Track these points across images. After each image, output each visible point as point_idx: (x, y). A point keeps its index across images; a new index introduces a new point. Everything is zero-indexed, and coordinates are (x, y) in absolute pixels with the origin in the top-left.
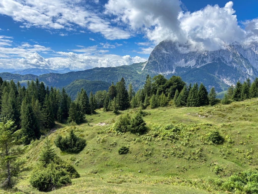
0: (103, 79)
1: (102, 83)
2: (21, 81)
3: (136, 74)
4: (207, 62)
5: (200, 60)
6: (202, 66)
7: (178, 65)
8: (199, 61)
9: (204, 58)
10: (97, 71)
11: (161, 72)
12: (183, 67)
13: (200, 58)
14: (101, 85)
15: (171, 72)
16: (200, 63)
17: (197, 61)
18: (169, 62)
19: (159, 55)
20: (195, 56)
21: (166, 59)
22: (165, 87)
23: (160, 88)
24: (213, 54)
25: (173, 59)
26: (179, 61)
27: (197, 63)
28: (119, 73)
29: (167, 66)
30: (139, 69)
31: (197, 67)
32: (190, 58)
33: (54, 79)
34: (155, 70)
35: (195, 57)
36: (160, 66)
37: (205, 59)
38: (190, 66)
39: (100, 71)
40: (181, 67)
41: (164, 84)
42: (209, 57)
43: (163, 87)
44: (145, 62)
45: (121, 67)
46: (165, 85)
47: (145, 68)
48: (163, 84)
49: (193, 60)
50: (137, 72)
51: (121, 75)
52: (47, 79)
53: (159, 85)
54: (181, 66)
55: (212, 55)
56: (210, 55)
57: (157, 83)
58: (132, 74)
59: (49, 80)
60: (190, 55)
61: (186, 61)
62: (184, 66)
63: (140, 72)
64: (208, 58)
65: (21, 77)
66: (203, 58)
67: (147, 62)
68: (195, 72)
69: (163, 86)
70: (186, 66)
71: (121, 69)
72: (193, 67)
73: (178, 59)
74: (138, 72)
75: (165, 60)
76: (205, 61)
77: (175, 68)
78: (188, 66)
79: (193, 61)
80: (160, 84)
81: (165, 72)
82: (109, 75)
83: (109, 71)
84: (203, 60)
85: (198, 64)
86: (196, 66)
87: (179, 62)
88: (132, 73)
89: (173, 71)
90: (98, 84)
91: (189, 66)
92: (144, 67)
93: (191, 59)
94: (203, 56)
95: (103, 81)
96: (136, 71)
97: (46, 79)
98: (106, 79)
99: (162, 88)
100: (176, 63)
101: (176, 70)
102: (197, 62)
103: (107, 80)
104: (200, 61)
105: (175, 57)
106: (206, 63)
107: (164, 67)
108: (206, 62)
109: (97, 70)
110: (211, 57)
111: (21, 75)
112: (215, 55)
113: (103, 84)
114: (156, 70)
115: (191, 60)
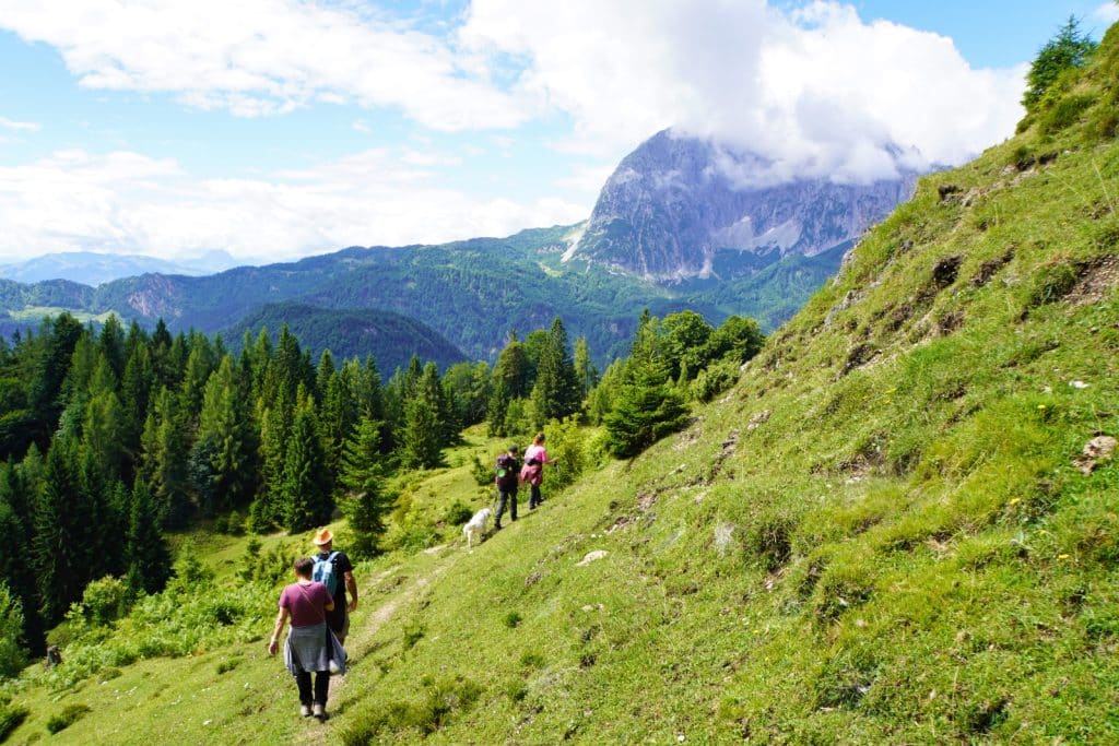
0: (382, 302)
1: (381, 319)
2: (21, 309)
3: (538, 277)
4: (847, 232)
5: (817, 223)
6: (829, 251)
7: (726, 244)
8: (812, 227)
9: (835, 214)
10: (355, 261)
11: (649, 272)
12: (746, 253)
13: (820, 214)
14: (380, 330)
15: (693, 274)
16: (818, 237)
17: (807, 226)
18: (684, 225)
19: (640, 196)
20: (799, 204)
21: (670, 214)
22: (706, 354)
23: (689, 358)
24: (872, 198)
25: (702, 215)
26: (729, 222)
27: (807, 236)
28: (458, 275)
29: (675, 246)
30: (550, 255)
31: (807, 255)
32: (778, 214)
33: (162, 302)
34: (622, 260)
35: (799, 208)
36: (644, 242)
37: (838, 221)
38: (778, 248)
39: (370, 262)
40: (736, 252)
41: (704, 342)
42: (857, 211)
43: (701, 355)
44: (578, 226)
45: (467, 245)
46: (704, 347)
47: (576, 253)
48: (698, 344)
49: (790, 222)
50: (542, 267)
51: (470, 281)
52: (134, 300)
53: (685, 347)
54: (737, 247)
55: (868, 205)
56: (859, 202)
57: (680, 340)
58: (518, 278)
59: (143, 304)
60: (775, 200)
61: (759, 227)
62: (750, 245)
63: (553, 269)
64: (850, 214)
65: (22, 291)
66: (830, 214)
67: (584, 226)
68: (798, 274)
69: (701, 349)
70: (758, 249)
71: (469, 253)
72: (788, 250)
73: (725, 217)
74: (548, 270)
75: (668, 216)
76: (840, 227)
77: (712, 255)
78: (767, 248)
79: (789, 227)
80: (689, 344)
81: (665, 271)
82: (413, 281)
83: (415, 263)
84: (830, 221)
85: (812, 241)
86: (800, 249)
87: (730, 231)
88: (520, 271)
89: (701, 267)
90: (364, 324)
91: (774, 246)
92: (574, 247)
93: (782, 217)
94: (831, 208)
95: (384, 308)
96: (536, 265)
97: (130, 301)
98: (400, 299)
99: (696, 357)
100: (714, 234)
101: (716, 265)
102: (805, 230)
103: (406, 304)
104: (818, 227)
105: (708, 204)
106: (845, 237)
107: (662, 248)
108: (844, 231)
109: (357, 257)
110: (862, 213)
111: (19, 286)
112: (880, 202)
113: (386, 322)
114: (627, 261)
115: (782, 222)
